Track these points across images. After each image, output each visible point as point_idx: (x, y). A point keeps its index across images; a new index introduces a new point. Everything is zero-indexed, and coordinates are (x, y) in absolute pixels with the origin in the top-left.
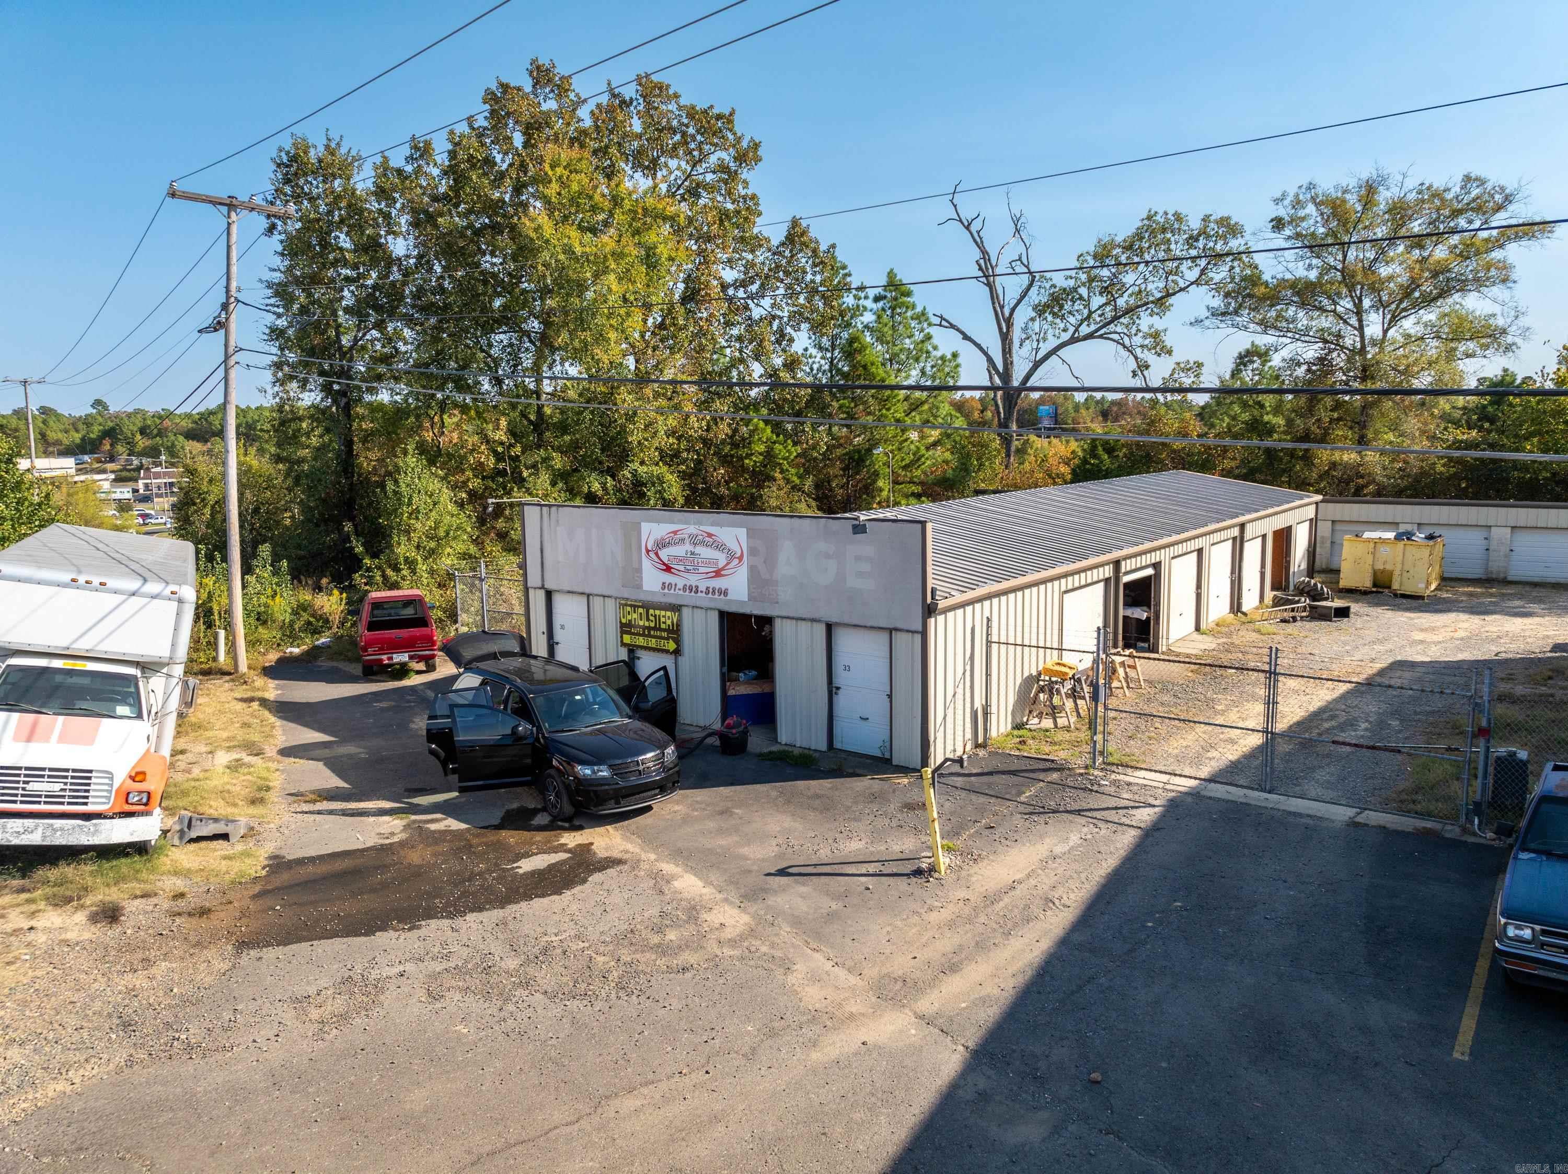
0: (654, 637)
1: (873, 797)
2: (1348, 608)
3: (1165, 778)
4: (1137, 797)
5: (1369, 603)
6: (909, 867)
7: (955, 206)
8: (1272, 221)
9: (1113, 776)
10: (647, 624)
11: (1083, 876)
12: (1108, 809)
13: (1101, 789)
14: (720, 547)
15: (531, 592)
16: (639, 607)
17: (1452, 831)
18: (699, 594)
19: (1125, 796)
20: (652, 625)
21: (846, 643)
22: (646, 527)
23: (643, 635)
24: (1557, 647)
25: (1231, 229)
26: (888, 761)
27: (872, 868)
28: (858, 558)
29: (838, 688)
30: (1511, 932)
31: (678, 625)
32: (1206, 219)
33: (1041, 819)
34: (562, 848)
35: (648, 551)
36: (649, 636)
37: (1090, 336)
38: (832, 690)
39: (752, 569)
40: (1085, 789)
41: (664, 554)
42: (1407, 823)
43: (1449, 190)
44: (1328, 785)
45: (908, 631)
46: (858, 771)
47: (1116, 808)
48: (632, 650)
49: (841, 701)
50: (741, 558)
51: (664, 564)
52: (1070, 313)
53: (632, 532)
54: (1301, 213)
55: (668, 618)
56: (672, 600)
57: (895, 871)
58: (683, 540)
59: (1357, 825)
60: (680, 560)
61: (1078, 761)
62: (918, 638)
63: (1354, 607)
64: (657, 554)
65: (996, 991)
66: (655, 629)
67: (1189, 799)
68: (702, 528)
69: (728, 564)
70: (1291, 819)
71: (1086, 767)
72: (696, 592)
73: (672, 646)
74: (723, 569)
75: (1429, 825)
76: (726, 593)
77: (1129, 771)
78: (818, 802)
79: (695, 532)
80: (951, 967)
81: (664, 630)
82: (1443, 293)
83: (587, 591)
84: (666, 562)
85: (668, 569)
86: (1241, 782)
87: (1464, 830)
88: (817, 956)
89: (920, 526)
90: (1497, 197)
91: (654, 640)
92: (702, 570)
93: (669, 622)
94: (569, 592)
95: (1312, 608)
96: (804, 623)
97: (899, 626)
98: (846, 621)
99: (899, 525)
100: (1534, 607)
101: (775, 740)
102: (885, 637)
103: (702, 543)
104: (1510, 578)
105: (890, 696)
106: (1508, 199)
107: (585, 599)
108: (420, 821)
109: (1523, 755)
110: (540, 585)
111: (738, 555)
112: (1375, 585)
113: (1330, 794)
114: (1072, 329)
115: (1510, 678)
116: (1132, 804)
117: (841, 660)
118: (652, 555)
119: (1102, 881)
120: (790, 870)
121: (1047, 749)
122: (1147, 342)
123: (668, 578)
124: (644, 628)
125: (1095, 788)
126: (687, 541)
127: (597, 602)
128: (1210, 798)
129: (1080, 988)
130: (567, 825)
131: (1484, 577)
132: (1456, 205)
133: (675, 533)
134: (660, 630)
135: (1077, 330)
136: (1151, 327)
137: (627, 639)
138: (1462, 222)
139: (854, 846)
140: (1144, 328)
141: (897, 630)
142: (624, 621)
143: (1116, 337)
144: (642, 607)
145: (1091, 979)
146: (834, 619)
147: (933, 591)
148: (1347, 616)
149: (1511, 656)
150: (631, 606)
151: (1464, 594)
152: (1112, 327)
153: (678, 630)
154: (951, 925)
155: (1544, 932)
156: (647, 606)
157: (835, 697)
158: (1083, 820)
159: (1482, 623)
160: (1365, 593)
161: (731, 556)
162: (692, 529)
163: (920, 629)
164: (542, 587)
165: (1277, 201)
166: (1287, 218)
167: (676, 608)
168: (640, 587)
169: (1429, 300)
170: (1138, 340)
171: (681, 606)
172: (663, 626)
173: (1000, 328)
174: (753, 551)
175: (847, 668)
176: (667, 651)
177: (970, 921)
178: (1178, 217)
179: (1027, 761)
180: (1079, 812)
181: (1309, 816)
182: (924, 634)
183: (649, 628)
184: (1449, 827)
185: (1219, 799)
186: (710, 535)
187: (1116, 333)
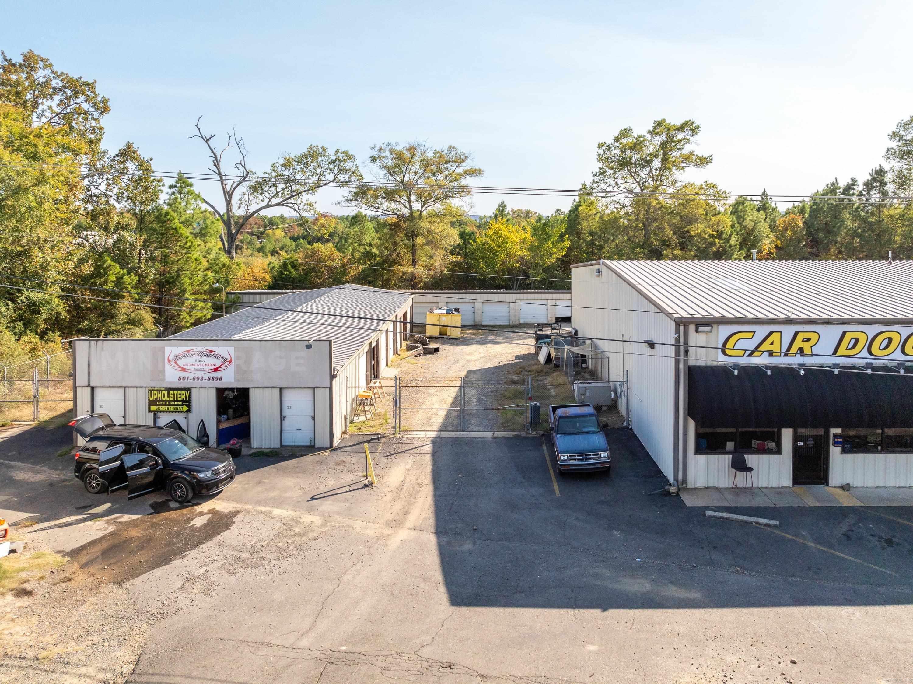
0: (173, 405)
1: (321, 463)
2: (439, 348)
3: (424, 433)
4: (421, 443)
5: (441, 343)
6: (361, 485)
7: (199, 129)
8: (371, 157)
9: (405, 436)
10: (168, 399)
11: (423, 473)
12: (413, 449)
13: (405, 442)
14: (217, 356)
15: (79, 390)
16: (162, 391)
17: (523, 434)
18: (204, 381)
19: (415, 442)
20: (172, 399)
21: (290, 397)
22: (168, 350)
23: (165, 405)
24: (517, 357)
25: (349, 157)
26: (313, 447)
27: (347, 489)
28: (297, 358)
29: (285, 417)
30: (562, 458)
31: (189, 397)
32: (337, 152)
33: (392, 457)
34: (201, 514)
35: (169, 361)
36: (170, 405)
37: (278, 204)
38: (282, 418)
39: (238, 367)
40: (399, 443)
41: (180, 362)
42: (510, 434)
43: (443, 151)
44: (478, 425)
45: (323, 388)
46: (304, 453)
47: (415, 448)
48: (155, 413)
49: (286, 423)
50: (230, 362)
51: (180, 367)
52: (267, 192)
53: (159, 354)
54: (383, 155)
55: (182, 395)
56: (187, 386)
57: (357, 488)
58: (194, 355)
59: (496, 438)
60: (191, 364)
61: (389, 432)
62: (328, 390)
63: (442, 347)
64: (176, 363)
65: (427, 515)
66: (174, 401)
67: (438, 440)
68: (206, 348)
69: (222, 365)
70: (475, 440)
71: (393, 434)
72: (202, 379)
73: (185, 408)
74: (219, 367)
75: (516, 433)
76: (221, 379)
77: (409, 433)
78: (297, 470)
79: (202, 350)
80: (407, 513)
81: (180, 401)
82: (446, 197)
83: (124, 385)
84: (182, 366)
85: (183, 370)
86: (450, 429)
87: (527, 433)
88: (357, 521)
89: (328, 342)
90: (462, 156)
91: (172, 407)
92: (205, 369)
93: (183, 397)
94: (110, 387)
95: (424, 349)
96: (267, 389)
97: (318, 386)
98: (290, 386)
99: (318, 342)
100: (499, 339)
101: (251, 447)
102: (310, 392)
103: (207, 355)
104: (483, 324)
105: (313, 418)
106: (466, 158)
107: (122, 390)
108: (114, 519)
109: (538, 404)
110: (87, 384)
111: (229, 360)
112: (440, 334)
113: (481, 429)
114: (267, 201)
115: (509, 373)
116: (420, 445)
117: (286, 404)
118: (172, 363)
119: (431, 474)
120: (316, 497)
121: (371, 429)
122: (305, 207)
123: (183, 374)
124: (166, 401)
125: (402, 441)
126: (196, 355)
127: (131, 392)
128: (444, 438)
129: (451, 507)
130: (190, 504)
131: (473, 324)
132: (446, 158)
133: (189, 351)
134: (177, 401)
135: (270, 201)
136: (308, 200)
137: (153, 408)
138: (449, 165)
139: (331, 483)
140: (304, 201)
141: (317, 387)
142: (151, 399)
143: (290, 205)
144: (165, 390)
145: (452, 504)
146: (283, 386)
147: (334, 369)
148: (439, 351)
149: (504, 363)
150: (157, 390)
151: (471, 334)
152: (289, 201)
153: (189, 400)
154: (394, 500)
155: (570, 456)
156: (169, 389)
157: (283, 422)
158: (408, 455)
159: (486, 349)
160: (438, 338)
161: (224, 360)
162: (200, 349)
163: (329, 386)
164: (89, 386)
165: (372, 148)
166: (377, 156)
167: (188, 390)
168: (163, 380)
169: (438, 199)
170: (301, 206)
171: (191, 388)
172: (179, 399)
173: (226, 198)
174: (238, 358)
175: (290, 407)
176: (182, 412)
177: (399, 497)
178: (324, 149)
179: (368, 436)
180: (404, 452)
181: (480, 437)
182: (331, 388)
183: (170, 401)
184: (522, 433)
185: (448, 437)
186: (211, 351)
187: (291, 203)
